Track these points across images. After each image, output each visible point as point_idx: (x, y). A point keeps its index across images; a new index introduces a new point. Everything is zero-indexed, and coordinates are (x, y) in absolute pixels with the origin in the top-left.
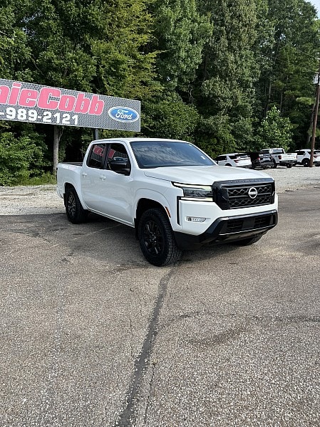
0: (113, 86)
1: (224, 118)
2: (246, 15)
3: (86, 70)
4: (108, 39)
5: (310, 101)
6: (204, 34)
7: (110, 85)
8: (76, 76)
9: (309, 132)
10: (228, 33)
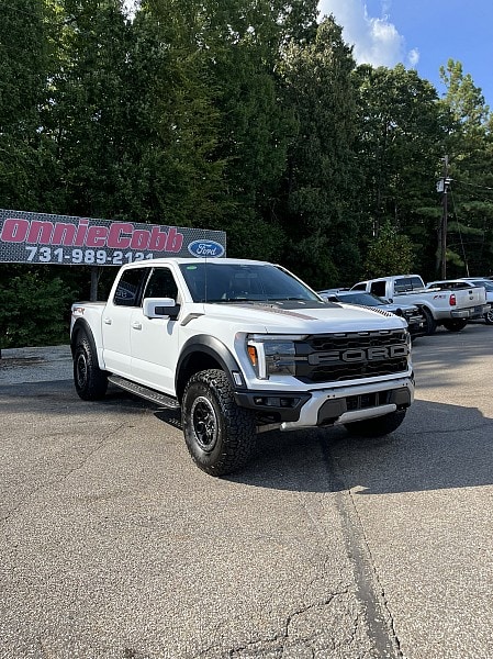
0: (171, 205)
1: (319, 241)
2: (341, 106)
3: (135, 186)
4: (165, 145)
5: (436, 212)
6: (288, 133)
7: (167, 204)
8: (123, 195)
9: (438, 254)
10: (319, 128)
